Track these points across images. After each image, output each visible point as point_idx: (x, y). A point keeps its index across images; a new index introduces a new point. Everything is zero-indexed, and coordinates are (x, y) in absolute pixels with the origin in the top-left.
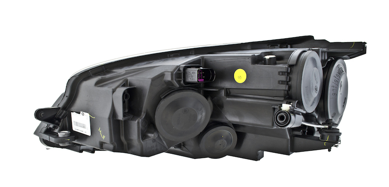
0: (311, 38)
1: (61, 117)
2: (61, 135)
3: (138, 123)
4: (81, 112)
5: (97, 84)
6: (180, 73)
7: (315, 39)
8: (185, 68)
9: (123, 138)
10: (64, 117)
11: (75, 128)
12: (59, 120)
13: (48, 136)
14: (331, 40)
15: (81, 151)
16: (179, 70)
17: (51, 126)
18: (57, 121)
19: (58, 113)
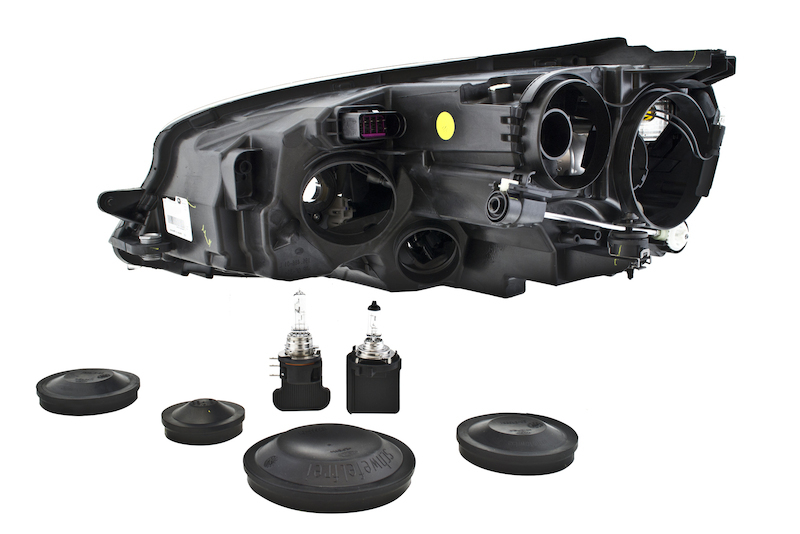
0: (621, 42)
1: (146, 207)
2: (145, 239)
3: (266, 215)
4: (177, 198)
5: (199, 144)
6: (333, 123)
7: (629, 44)
8: (343, 112)
9: (244, 245)
10: (151, 208)
11: (171, 228)
12: (144, 213)
13: (123, 243)
14: (657, 47)
15: (185, 274)
16: (332, 116)
17: (131, 225)
18: (139, 216)
19: (142, 200)
